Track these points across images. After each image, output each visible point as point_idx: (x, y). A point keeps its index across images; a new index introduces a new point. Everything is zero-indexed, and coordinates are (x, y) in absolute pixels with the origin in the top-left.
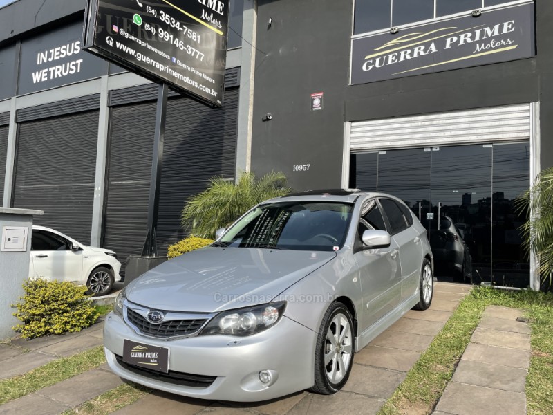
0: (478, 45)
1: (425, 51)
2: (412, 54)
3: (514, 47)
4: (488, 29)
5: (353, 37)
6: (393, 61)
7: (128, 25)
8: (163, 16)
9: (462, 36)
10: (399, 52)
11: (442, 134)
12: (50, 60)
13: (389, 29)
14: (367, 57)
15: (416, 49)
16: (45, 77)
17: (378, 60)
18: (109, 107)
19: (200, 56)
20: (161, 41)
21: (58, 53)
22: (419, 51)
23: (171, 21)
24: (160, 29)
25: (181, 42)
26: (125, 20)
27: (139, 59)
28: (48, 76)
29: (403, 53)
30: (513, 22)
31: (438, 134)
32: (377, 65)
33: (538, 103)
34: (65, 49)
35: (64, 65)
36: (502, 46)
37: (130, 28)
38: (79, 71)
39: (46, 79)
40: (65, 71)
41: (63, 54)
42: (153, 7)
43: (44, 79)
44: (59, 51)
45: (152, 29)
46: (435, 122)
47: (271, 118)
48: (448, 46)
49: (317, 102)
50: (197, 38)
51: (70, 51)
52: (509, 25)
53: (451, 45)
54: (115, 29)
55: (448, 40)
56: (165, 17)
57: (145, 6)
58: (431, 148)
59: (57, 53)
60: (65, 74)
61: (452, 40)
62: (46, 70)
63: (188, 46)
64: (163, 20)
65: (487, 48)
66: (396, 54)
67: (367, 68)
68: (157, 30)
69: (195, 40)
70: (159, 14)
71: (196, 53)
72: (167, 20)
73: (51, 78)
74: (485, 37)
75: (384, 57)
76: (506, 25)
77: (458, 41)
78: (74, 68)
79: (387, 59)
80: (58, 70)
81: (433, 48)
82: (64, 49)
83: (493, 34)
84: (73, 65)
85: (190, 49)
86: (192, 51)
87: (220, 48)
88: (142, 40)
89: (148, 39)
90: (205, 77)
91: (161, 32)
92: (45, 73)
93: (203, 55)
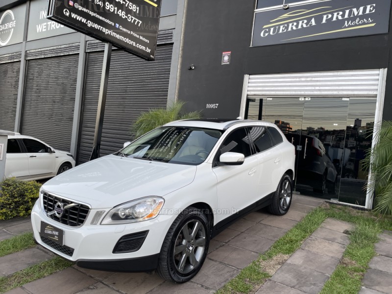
0: (346, 22)
1: (307, 24)
2: (297, 26)
3: (373, 25)
4: (355, 10)
5: (256, 10)
6: (283, 30)
7: (81, 0)
9: (335, 14)
10: (288, 24)
11: (313, 88)
13: (282, 6)
14: (265, 27)
15: (301, 22)
16: (44, 29)
17: (272, 29)
18: (86, 53)
19: (138, 22)
20: (108, 12)
22: (303, 24)
24: (107, 3)
25: (123, 12)
27: (90, 25)
28: (47, 28)
29: (291, 24)
30: (374, 5)
31: (310, 88)
32: (271, 33)
33: (386, 69)
36: (364, 24)
37: (82, 2)
39: (45, 30)
40: (58, 25)
43: (44, 30)
45: (100, 3)
46: (309, 79)
47: (193, 68)
48: (324, 21)
49: (226, 58)
52: (371, 7)
53: (326, 20)
54: (71, 3)
55: (325, 17)
58: (305, 98)
61: (327, 17)
62: (45, 24)
63: (129, 15)
65: (352, 24)
66: (286, 25)
67: (264, 35)
68: (104, 4)
69: (135, 11)
71: (135, 21)
73: (49, 29)
74: (352, 16)
75: (277, 27)
76: (368, 7)
77: (332, 18)
79: (279, 28)
80: (53, 24)
81: (313, 22)
83: (358, 13)
85: (130, 18)
86: (132, 19)
87: (155, 17)
88: (92, 11)
89: (96, 10)
90: (141, 38)
91: (108, 5)
92: (45, 25)
93: (141, 22)
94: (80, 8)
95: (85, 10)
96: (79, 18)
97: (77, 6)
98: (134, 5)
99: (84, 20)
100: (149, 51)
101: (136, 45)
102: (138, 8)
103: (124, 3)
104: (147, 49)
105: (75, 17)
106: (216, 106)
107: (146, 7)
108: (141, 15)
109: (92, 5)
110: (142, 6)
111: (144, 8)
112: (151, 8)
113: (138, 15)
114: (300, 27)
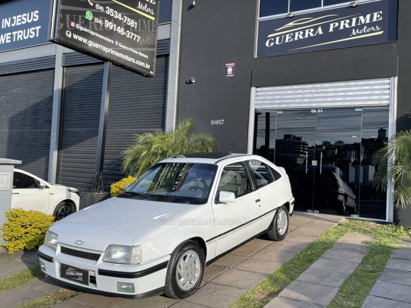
0: (354, 30)
1: (314, 33)
2: (304, 35)
3: (381, 33)
4: (361, 18)
5: (259, 19)
6: (289, 40)
7: (82, 21)
8: (108, 10)
9: (342, 22)
10: (294, 32)
11: (324, 100)
12: (13, 25)
13: (286, 14)
14: (270, 36)
15: (307, 31)
16: (9, 39)
17: (278, 38)
18: (63, 67)
19: (137, 38)
20: (107, 30)
21: (20, 20)
22: (309, 33)
23: (115, 14)
24: (106, 21)
25: (122, 29)
26: (80, 17)
27: (90, 45)
28: (12, 39)
29: (297, 33)
30: (381, 12)
31: (321, 100)
32: (277, 43)
33: (396, 78)
34: (26, 17)
35: (25, 30)
36: (372, 32)
37: (83, 22)
38: (37, 36)
39: (10, 41)
40: (26, 35)
41: (24, 21)
42: (101, 5)
43: (8, 41)
44: (21, 18)
45: (100, 22)
46: (319, 90)
47: (194, 82)
48: (331, 30)
49: (230, 70)
50: (135, 25)
51: (30, 19)
52: (378, 15)
53: (334, 29)
54: (73, 24)
55: (332, 25)
56: (110, 11)
57: (95, 4)
58: (317, 110)
59: (18, 20)
60: (26, 38)
61: (334, 25)
62: (10, 34)
63: (127, 31)
64: (108, 13)
65: (360, 32)
66: (292, 34)
67: (269, 44)
68: (104, 22)
69: (133, 26)
70: (105, 9)
71: (134, 36)
72: (112, 14)
73: (14, 40)
74: (359, 24)
75: (283, 36)
76: (375, 14)
77: (339, 26)
78: (33, 33)
79: (285, 38)
80: (20, 34)
81: (320, 31)
82: (24, 17)
83: (365, 21)
84: (33, 31)
85: (129, 34)
86: (130, 35)
87: (153, 31)
88: (92, 31)
89: (97, 29)
90: (140, 54)
91: (107, 23)
92: (9, 36)
93: (139, 37)
94: (82, 29)
95: (86, 30)
96: (80, 39)
97: (79, 27)
98: (132, 21)
99: (85, 41)
100: (148, 66)
101: (135, 61)
102: (136, 23)
103: (123, 19)
104: (147, 65)
105: (76, 39)
106: (222, 122)
107: (144, 21)
108: (140, 30)
109: (93, 24)
110: (140, 21)
111: (142, 22)
112: (149, 21)
113: (136, 31)
114: (306, 36)
